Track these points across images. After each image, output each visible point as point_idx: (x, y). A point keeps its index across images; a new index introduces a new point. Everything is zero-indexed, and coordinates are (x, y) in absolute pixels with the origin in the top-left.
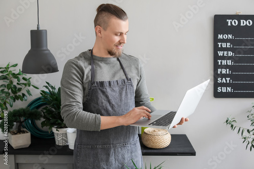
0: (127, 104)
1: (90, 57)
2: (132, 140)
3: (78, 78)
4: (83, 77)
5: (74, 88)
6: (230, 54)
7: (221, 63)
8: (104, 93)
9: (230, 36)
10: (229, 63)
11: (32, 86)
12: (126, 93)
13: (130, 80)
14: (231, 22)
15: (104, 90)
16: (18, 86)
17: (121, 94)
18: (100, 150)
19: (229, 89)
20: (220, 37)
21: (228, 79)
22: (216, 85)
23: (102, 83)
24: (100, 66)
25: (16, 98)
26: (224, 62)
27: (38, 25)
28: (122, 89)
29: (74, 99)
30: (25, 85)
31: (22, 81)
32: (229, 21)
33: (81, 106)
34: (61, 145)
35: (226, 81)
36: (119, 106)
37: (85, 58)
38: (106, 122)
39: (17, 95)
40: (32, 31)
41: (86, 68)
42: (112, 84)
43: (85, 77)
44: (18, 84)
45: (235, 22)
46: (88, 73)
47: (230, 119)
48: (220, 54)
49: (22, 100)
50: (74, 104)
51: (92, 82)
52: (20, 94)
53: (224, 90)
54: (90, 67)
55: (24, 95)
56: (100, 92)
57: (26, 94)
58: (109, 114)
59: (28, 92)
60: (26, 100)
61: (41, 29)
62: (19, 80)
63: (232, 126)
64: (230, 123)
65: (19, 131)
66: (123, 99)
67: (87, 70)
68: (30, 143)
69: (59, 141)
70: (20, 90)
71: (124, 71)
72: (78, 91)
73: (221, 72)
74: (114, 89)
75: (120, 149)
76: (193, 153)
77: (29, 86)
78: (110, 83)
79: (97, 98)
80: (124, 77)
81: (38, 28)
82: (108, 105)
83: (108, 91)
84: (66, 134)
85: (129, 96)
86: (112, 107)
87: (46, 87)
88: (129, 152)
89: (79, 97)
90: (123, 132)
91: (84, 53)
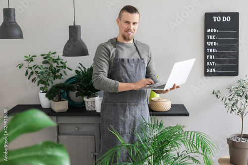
0: (139, 76)
1: (115, 42)
2: (142, 101)
3: (106, 56)
4: (109, 56)
5: (103, 62)
6: (215, 44)
7: (209, 51)
8: (124, 67)
9: (215, 30)
10: (215, 50)
11: (68, 68)
12: (140, 68)
13: (143, 59)
14: (216, 19)
15: (124, 64)
16: (57, 68)
17: (136, 69)
18: (119, 107)
19: (214, 70)
20: (209, 30)
21: (213, 63)
22: (206, 67)
23: (123, 60)
24: (122, 49)
25: (55, 77)
26: (211, 50)
27: (74, 22)
28: (137, 65)
29: (102, 69)
30: (62, 67)
31: (60, 65)
32: (215, 18)
33: (106, 75)
34: (90, 110)
35: (212, 64)
36: (134, 77)
37: (112, 43)
38: (123, 86)
39: (56, 75)
40: (70, 27)
41: (112, 49)
42: (130, 61)
43: (111, 55)
44: (57, 66)
45: (219, 18)
46: (114, 53)
47: (216, 91)
48: (209, 44)
49: (60, 79)
50: (101, 73)
51: (116, 59)
52: (59, 74)
53: (211, 70)
54: (115, 49)
55: (61, 75)
56: (121, 66)
57: (63, 74)
58: (126, 81)
59: (65, 72)
60: (63, 79)
61: (76, 25)
62: (58, 64)
63: (217, 96)
64: (216, 94)
65: (60, 100)
66: (137, 72)
67: (113, 50)
68: (67, 108)
69: (89, 107)
70: (58, 71)
71: (139, 54)
72: (105, 64)
73: (209, 58)
74: (131, 64)
75: (133, 107)
76: (187, 115)
77: (65, 68)
78: (128, 60)
79: (119, 70)
80: (139, 57)
81: (74, 24)
82: (126, 75)
83: (127, 66)
84: (94, 102)
85: (142, 70)
86: (129, 76)
87: (79, 67)
88: (140, 109)
89: (106, 69)
90: (136, 95)
91: (111, 40)
